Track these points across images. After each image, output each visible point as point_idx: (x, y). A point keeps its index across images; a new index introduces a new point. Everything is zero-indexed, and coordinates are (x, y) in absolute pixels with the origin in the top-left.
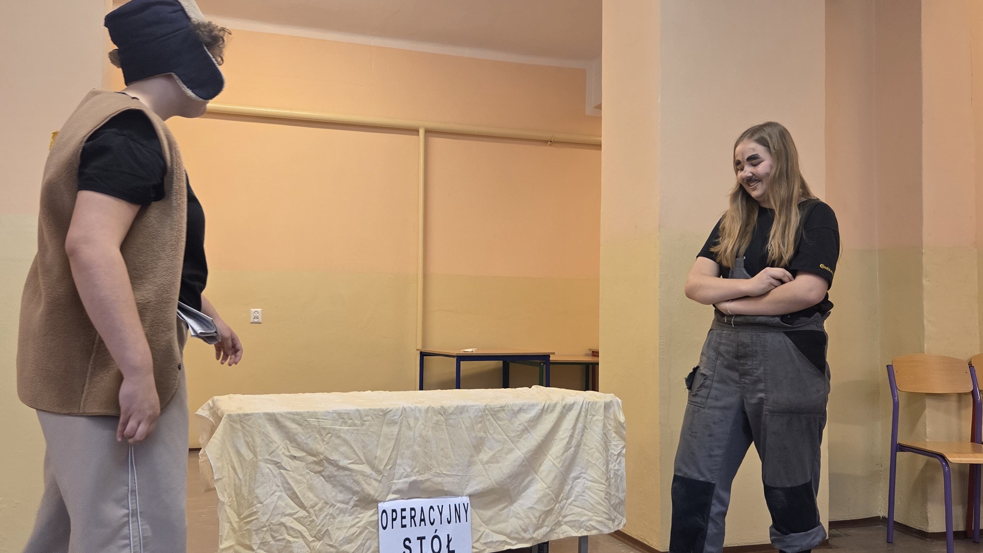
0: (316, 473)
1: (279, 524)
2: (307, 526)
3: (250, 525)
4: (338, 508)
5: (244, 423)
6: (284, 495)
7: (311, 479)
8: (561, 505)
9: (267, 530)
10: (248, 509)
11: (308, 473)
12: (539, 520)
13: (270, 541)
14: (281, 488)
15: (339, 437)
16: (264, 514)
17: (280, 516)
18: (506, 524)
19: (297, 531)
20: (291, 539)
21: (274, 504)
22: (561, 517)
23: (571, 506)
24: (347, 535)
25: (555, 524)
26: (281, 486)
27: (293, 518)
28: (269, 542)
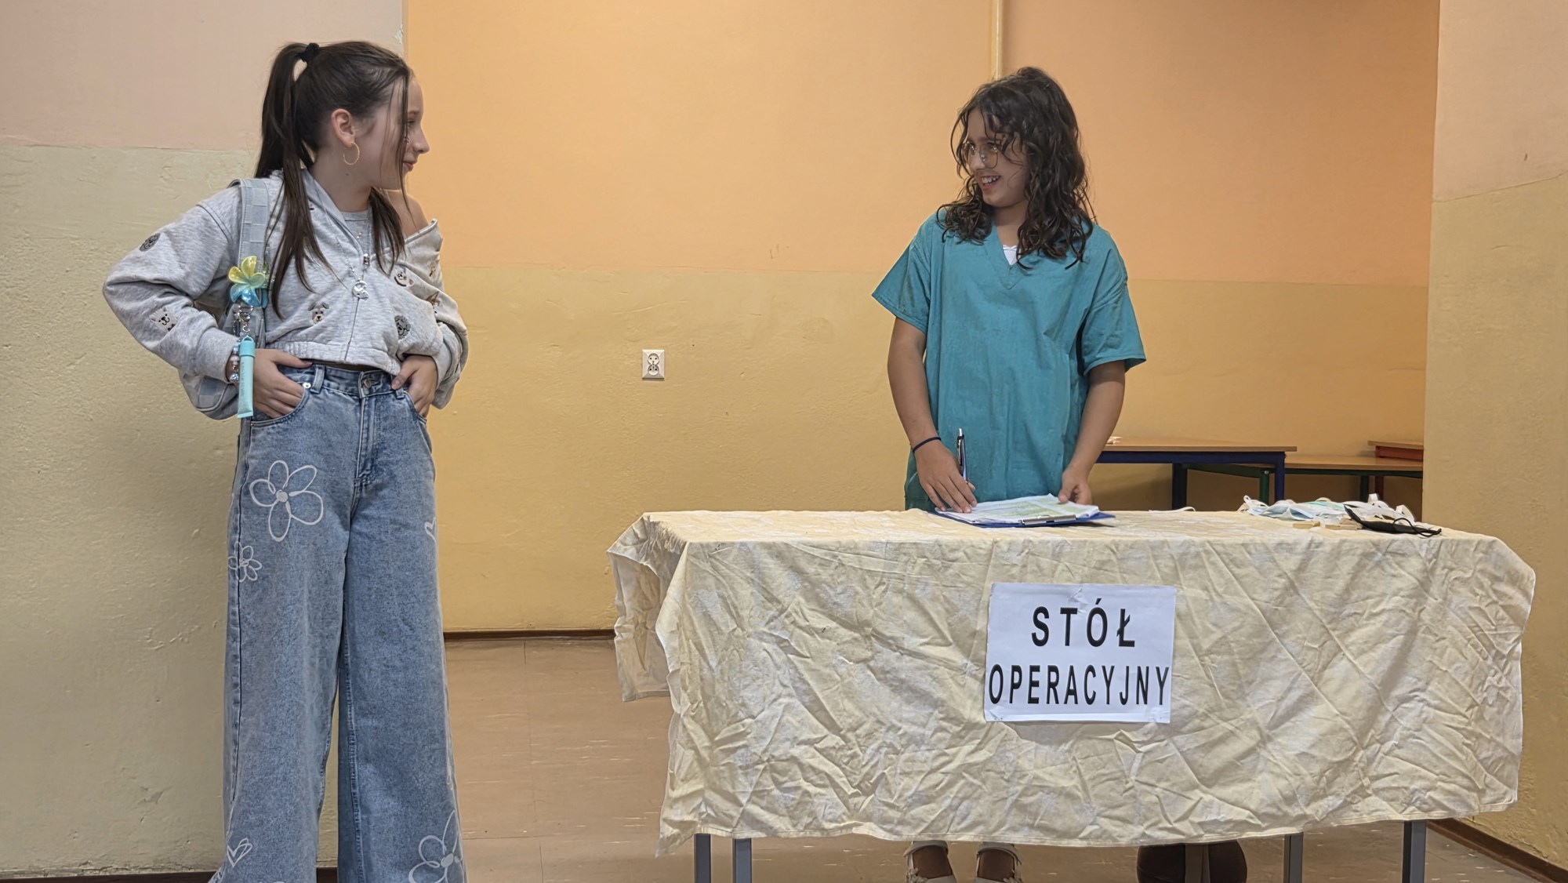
0: (858, 662)
1: (787, 760)
2: (843, 766)
3: (732, 756)
4: (905, 733)
5: (718, 560)
6: (796, 702)
7: (850, 675)
8: (1369, 753)
9: (765, 770)
10: (728, 725)
11: (843, 662)
12: (1318, 782)
13: (772, 790)
14: (792, 690)
15: (900, 592)
16: (759, 738)
17: (788, 744)
18: (1249, 784)
19: (822, 775)
20: (811, 789)
21: (777, 719)
22: (1367, 780)
23: (1388, 757)
24: (922, 788)
25: (1354, 792)
26: (790, 685)
27: (816, 748)
28: (769, 792)
